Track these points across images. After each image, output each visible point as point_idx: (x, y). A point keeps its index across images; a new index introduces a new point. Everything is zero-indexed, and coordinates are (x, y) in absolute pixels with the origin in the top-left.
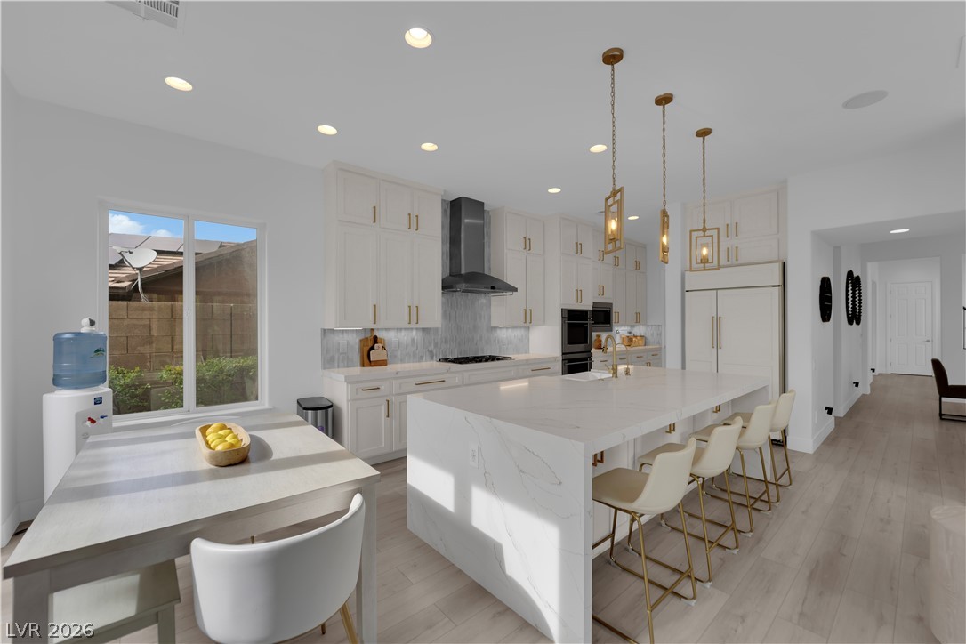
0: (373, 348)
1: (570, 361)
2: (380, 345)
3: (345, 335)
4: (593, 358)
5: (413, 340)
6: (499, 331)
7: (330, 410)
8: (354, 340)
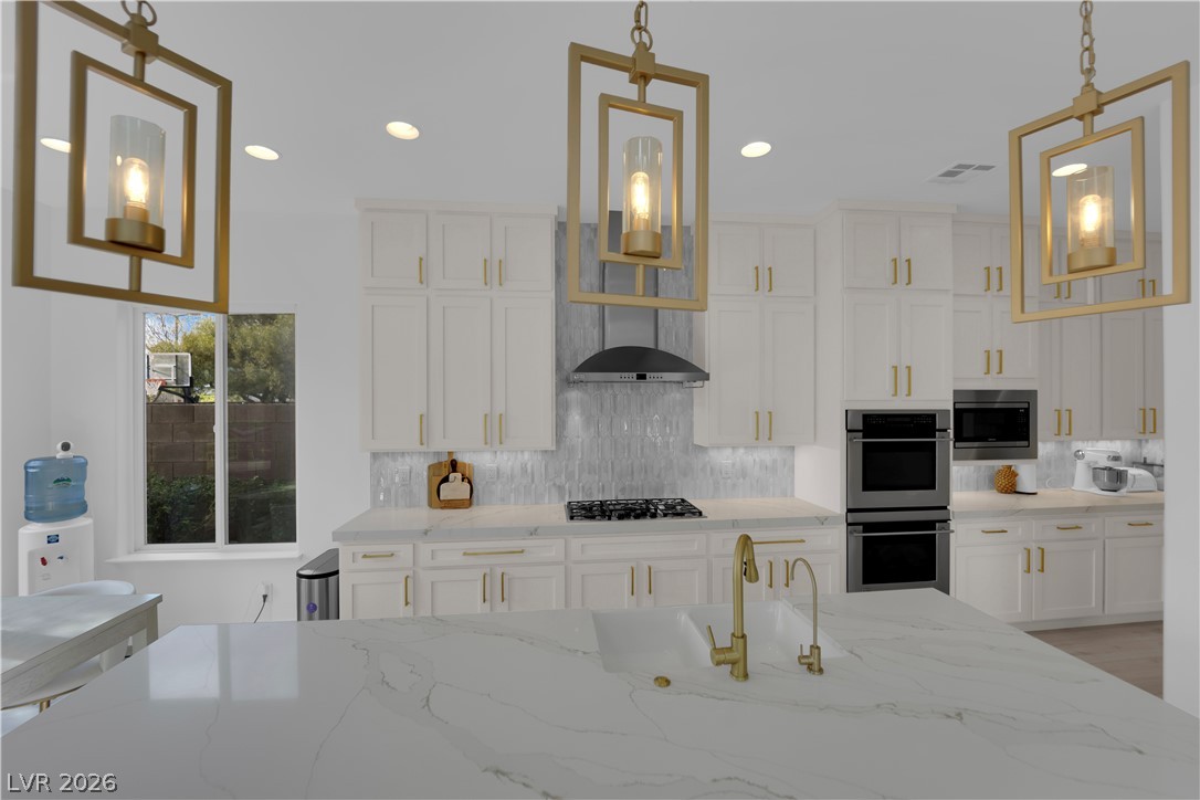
0: (446, 480)
1: (868, 527)
2: (459, 475)
3: (408, 459)
4: (953, 525)
5: (524, 469)
6: (713, 454)
7: (332, 579)
8: (421, 467)
